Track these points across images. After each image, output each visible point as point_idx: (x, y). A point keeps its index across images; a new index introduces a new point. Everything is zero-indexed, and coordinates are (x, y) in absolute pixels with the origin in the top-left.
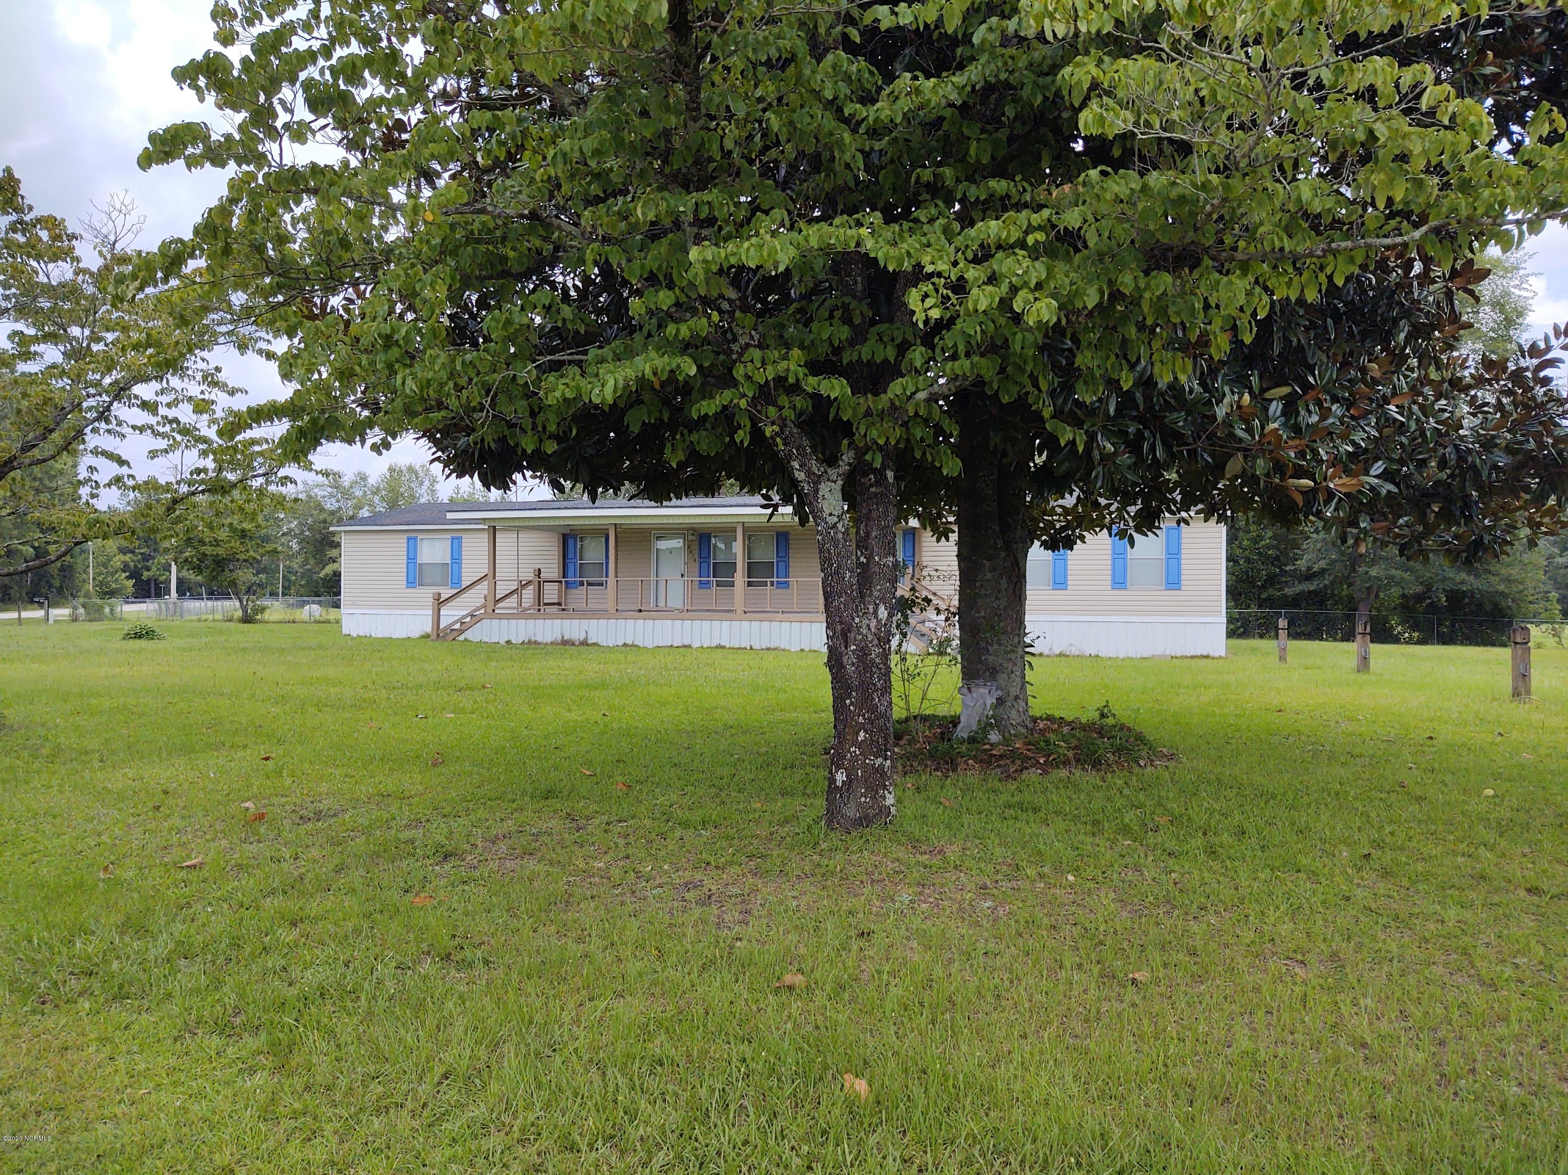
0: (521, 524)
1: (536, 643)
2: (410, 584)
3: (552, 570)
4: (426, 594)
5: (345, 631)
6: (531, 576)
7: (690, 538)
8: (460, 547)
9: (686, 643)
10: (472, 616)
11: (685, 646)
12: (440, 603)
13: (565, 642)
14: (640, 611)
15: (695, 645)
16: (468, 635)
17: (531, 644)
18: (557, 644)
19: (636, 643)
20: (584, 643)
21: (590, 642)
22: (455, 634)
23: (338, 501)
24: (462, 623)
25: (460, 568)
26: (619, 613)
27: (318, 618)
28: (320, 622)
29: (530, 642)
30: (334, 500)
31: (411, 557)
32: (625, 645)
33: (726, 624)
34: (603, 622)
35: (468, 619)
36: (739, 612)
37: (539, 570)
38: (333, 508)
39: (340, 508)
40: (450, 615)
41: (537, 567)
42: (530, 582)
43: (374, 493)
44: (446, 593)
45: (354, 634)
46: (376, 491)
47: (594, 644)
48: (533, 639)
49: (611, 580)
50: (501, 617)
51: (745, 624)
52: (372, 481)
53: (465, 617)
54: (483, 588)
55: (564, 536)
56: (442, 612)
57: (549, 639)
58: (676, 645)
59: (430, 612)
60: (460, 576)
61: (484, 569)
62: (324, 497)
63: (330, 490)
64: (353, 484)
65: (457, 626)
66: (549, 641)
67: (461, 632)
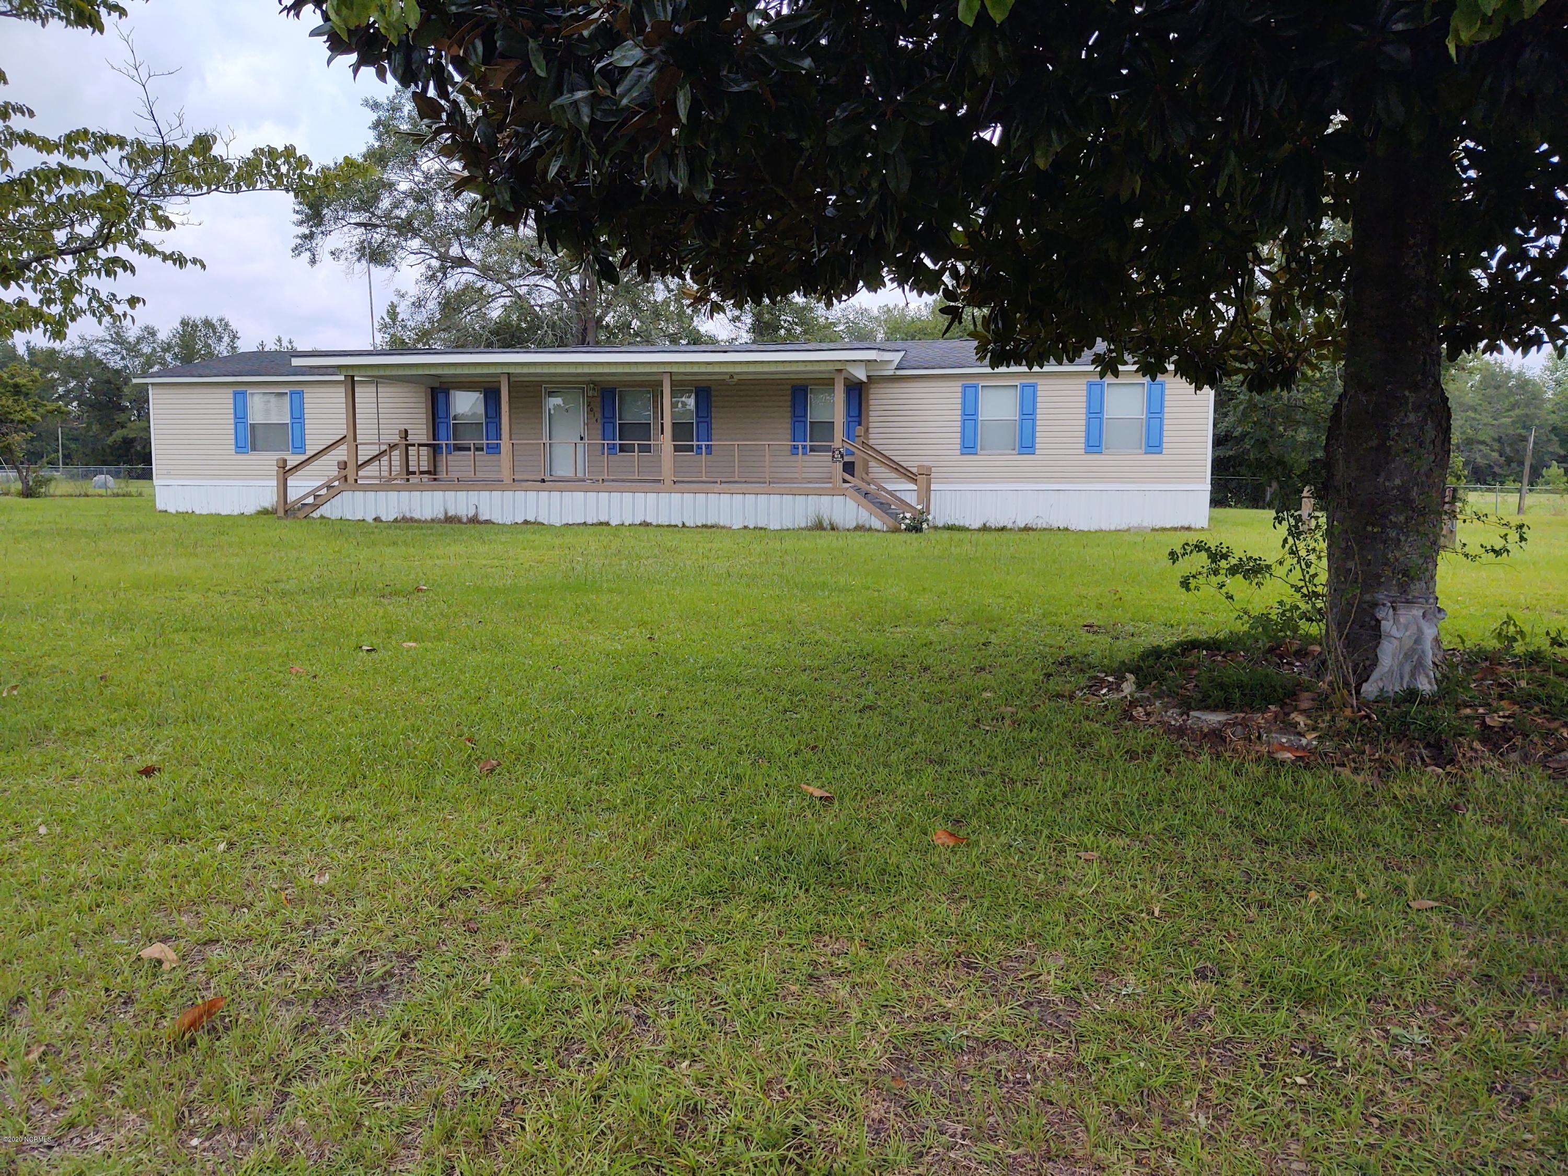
0: (382, 373)
1: (412, 520)
2: (240, 448)
3: (420, 433)
4: (268, 460)
5: (160, 506)
6: (396, 439)
7: (590, 393)
8: (302, 403)
9: (602, 520)
10: (329, 487)
11: (601, 524)
12: (285, 472)
13: (450, 520)
14: (543, 481)
15: (614, 523)
16: (325, 510)
17: (406, 522)
18: (439, 521)
19: (540, 520)
20: (474, 520)
21: (482, 518)
22: (307, 509)
23: (123, 358)
24: (316, 497)
25: (303, 429)
26: (516, 484)
27: (115, 491)
28: (118, 495)
29: (404, 519)
30: (118, 358)
31: (240, 416)
32: (526, 522)
33: (652, 497)
34: (497, 495)
35: (324, 491)
36: (668, 482)
37: (406, 431)
38: (118, 367)
39: (126, 367)
40: (299, 487)
41: (403, 427)
42: (392, 447)
43: (165, 350)
44: (292, 461)
45: (172, 510)
46: (167, 348)
47: (487, 522)
48: (408, 515)
49: (505, 443)
50: (365, 488)
51: (676, 497)
52: (163, 335)
53: (320, 488)
54: (341, 453)
55: (433, 389)
56: (289, 483)
57: (428, 515)
58: (590, 521)
59: (275, 483)
60: (303, 439)
61: (341, 429)
62: (106, 354)
63: (112, 346)
64: (139, 340)
65: (310, 500)
66: (429, 518)
67: (316, 506)
